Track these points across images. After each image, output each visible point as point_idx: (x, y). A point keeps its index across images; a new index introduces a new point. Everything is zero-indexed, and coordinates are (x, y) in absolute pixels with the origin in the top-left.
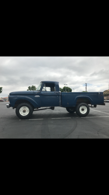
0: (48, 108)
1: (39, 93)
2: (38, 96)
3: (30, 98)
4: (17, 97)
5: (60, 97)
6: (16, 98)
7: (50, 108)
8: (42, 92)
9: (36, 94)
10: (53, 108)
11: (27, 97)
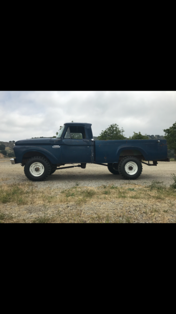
0: (76, 166)
1: (59, 141)
2: (58, 146)
3: (45, 150)
4: (25, 148)
5: (92, 148)
6: (24, 150)
7: (79, 166)
8: (63, 141)
9: (55, 143)
10: (83, 166)
11: (40, 148)
